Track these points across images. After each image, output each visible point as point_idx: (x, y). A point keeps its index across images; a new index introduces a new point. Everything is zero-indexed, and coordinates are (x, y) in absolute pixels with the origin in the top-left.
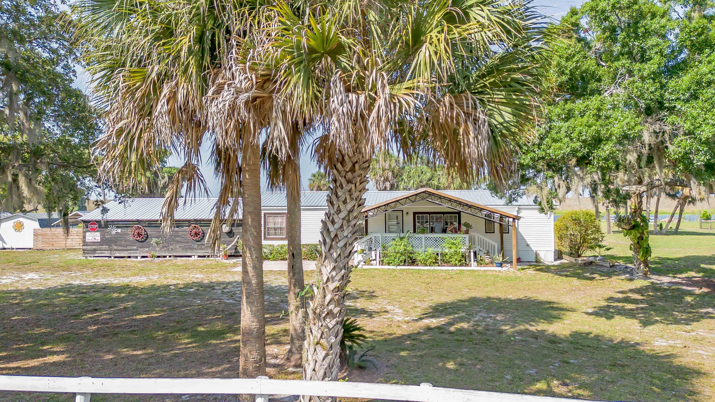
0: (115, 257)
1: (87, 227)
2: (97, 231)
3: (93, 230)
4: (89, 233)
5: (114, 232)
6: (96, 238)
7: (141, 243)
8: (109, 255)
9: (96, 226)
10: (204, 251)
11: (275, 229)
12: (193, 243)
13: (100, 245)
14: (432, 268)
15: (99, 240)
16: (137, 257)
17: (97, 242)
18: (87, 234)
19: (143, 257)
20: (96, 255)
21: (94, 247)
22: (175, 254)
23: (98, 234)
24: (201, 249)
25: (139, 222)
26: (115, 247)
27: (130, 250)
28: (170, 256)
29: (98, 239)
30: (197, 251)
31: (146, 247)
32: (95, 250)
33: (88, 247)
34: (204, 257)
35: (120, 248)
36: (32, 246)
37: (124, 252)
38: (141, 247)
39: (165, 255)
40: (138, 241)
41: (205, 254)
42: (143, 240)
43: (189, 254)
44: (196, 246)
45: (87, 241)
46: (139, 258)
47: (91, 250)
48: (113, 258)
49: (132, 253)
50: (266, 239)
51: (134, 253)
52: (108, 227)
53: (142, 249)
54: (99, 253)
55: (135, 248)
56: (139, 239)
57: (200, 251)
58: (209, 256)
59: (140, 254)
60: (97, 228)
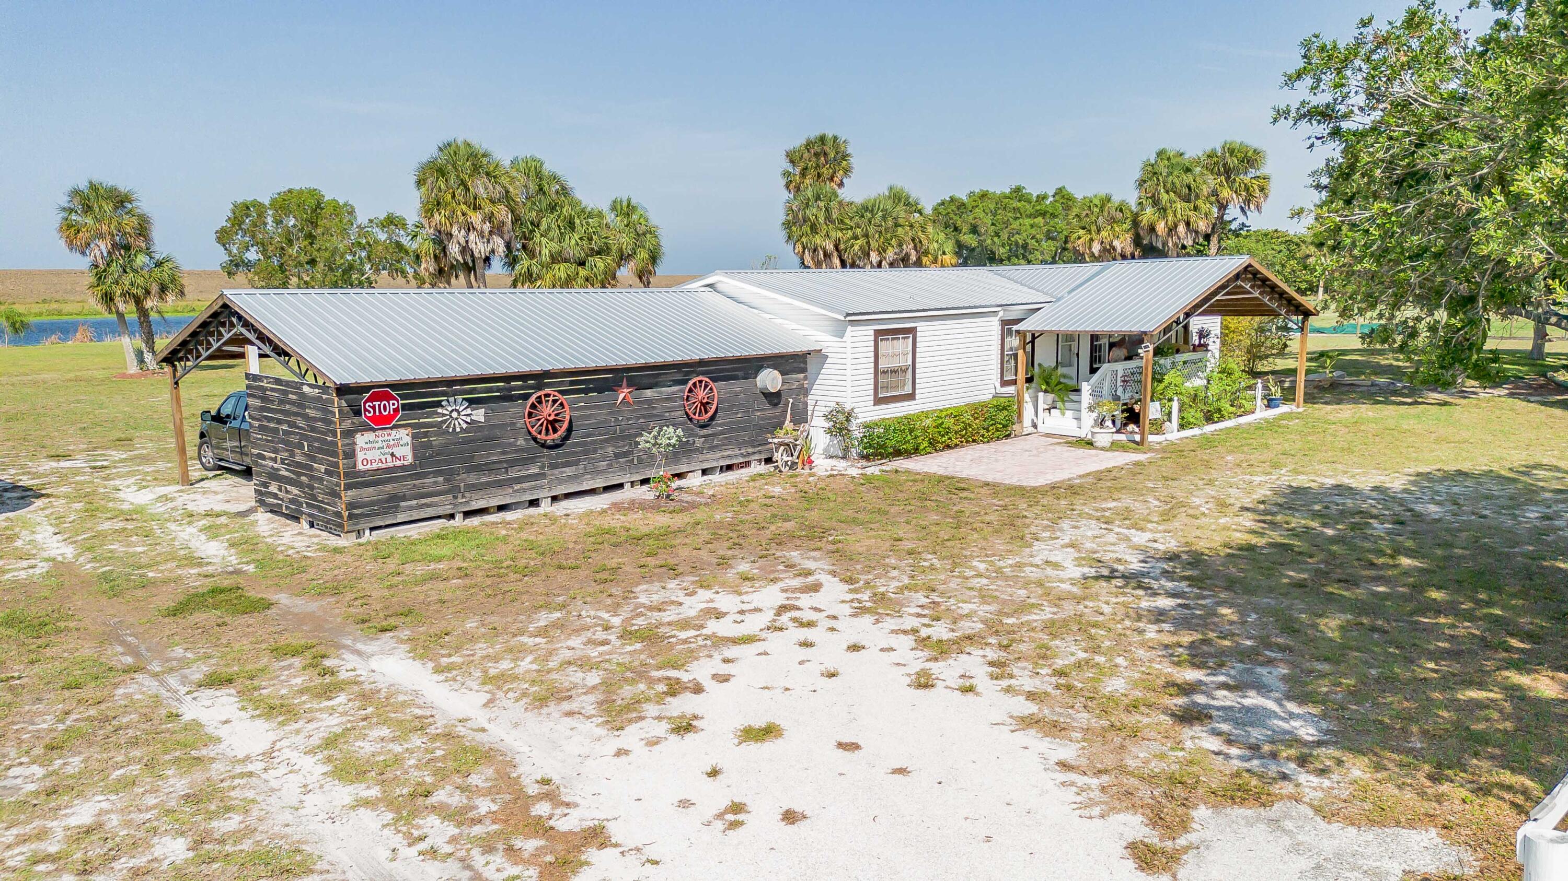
0: (467, 515)
1: (358, 413)
2: (400, 425)
3: (382, 421)
4: (369, 436)
5: (460, 424)
6: (399, 452)
7: (554, 452)
8: (448, 510)
9: (392, 405)
10: (720, 454)
11: (891, 373)
13: (411, 477)
15: (410, 460)
16: (536, 503)
17: (403, 468)
18: (361, 440)
19: (555, 498)
20: (401, 518)
21: (392, 488)
23: (404, 435)
24: (712, 448)
25: (540, 378)
26: (472, 478)
27: (519, 480)
29: (406, 454)
30: (700, 457)
31: (568, 464)
32: (393, 502)
33: (368, 494)
35: (484, 480)
37: (500, 491)
38: (553, 467)
41: (719, 463)
42: (557, 440)
44: (699, 443)
45: (360, 467)
46: (545, 504)
47: (377, 503)
48: (459, 517)
49: (525, 490)
50: (878, 401)
51: (532, 488)
52: (439, 404)
53: (556, 471)
54: (411, 508)
55: (534, 470)
56: (552, 438)
57: (709, 456)
58: (722, 469)
59: (549, 489)
60: (396, 411)
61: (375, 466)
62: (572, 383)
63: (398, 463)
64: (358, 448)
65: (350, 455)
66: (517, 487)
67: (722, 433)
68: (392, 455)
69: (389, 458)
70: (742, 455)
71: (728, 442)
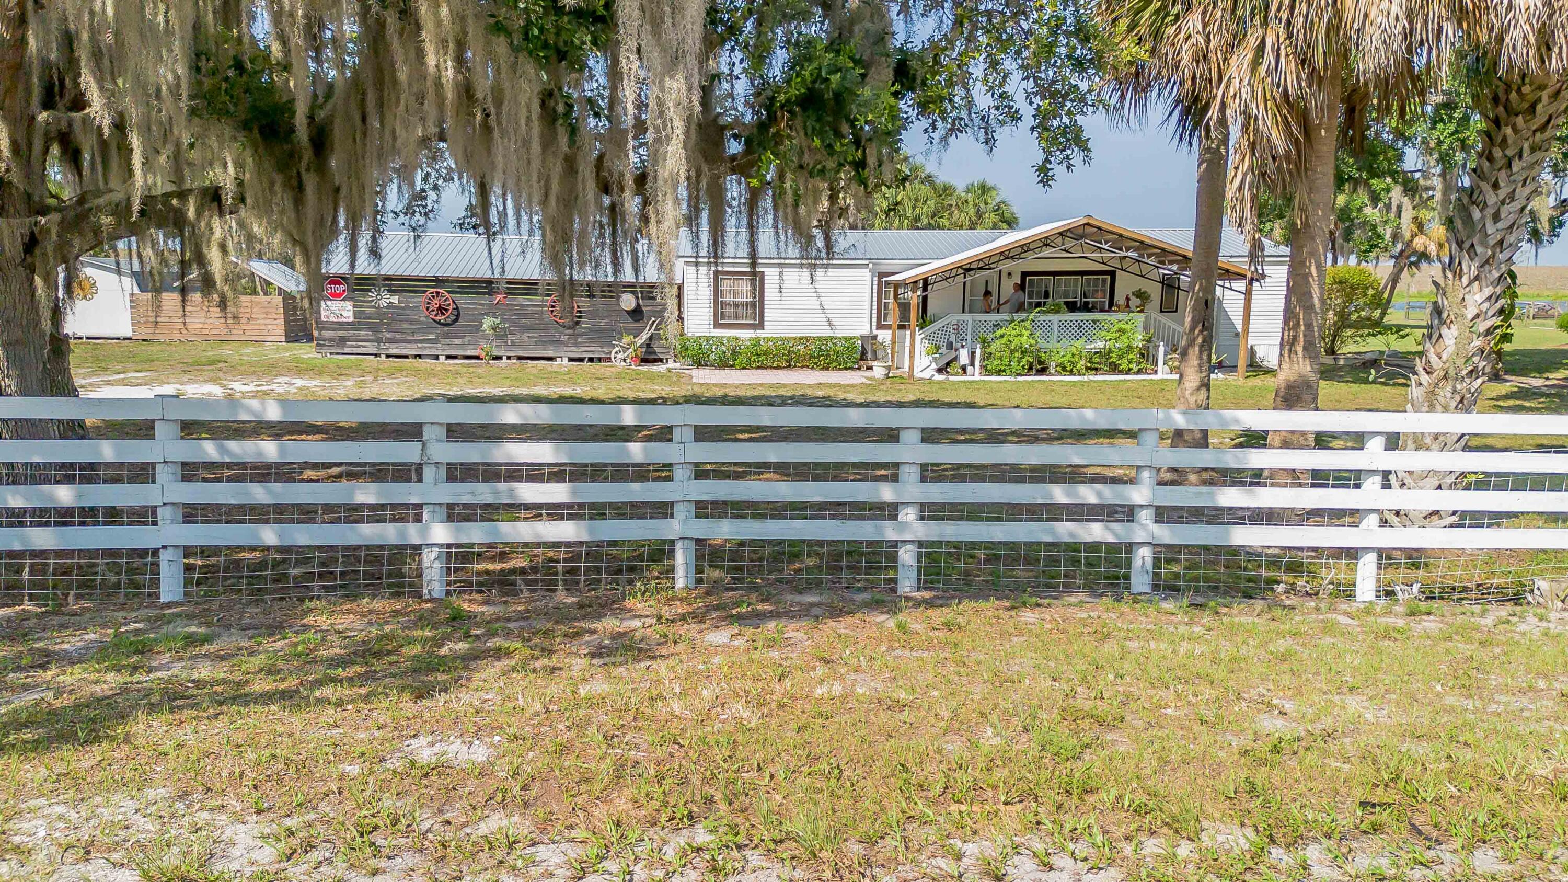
0: (388, 356)
1: (322, 289)
2: (346, 299)
3: (336, 296)
4: (329, 303)
5: (383, 303)
6: (344, 314)
7: (446, 328)
8: (375, 351)
9: (342, 288)
10: (582, 349)
11: (736, 305)
12: (556, 330)
13: (353, 329)
14: (1085, 378)
15: (351, 319)
16: (437, 358)
17: (348, 323)
18: (324, 304)
19: (449, 357)
20: (346, 350)
21: (341, 333)
22: (521, 353)
23: (348, 305)
24: (576, 344)
25: (435, 281)
26: (389, 335)
27: (421, 341)
28: (509, 358)
29: (349, 315)
30: (566, 348)
31: (457, 337)
32: (343, 341)
33: (328, 334)
34: (581, 360)
35: (398, 337)
36: (129, 333)
37: (409, 346)
38: (447, 337)
39: (499, 354)
40: (439, 323)
41: (584, 355)
42: (449, 321)
43: (550, 354)
44: (564, 338)
45: (323, 319)
46: (442, 359)
47: (334, 340)
48: (383, 357)
49: (425, 348)
50: (717, 325)
51: (431, 348)
52: (370, 291)
53: (449, 340)
54: (352, 346)
55: (432, 337)
56: (441, 318)
57: (573, 348)
58: (591, 360)
59: (443, 350)
60: (344, 291)
62: (459, 287)
65: (318, 311)
66: (421, 345)
67: (586, 334)
70: (601, 352)
71: (591, 341)
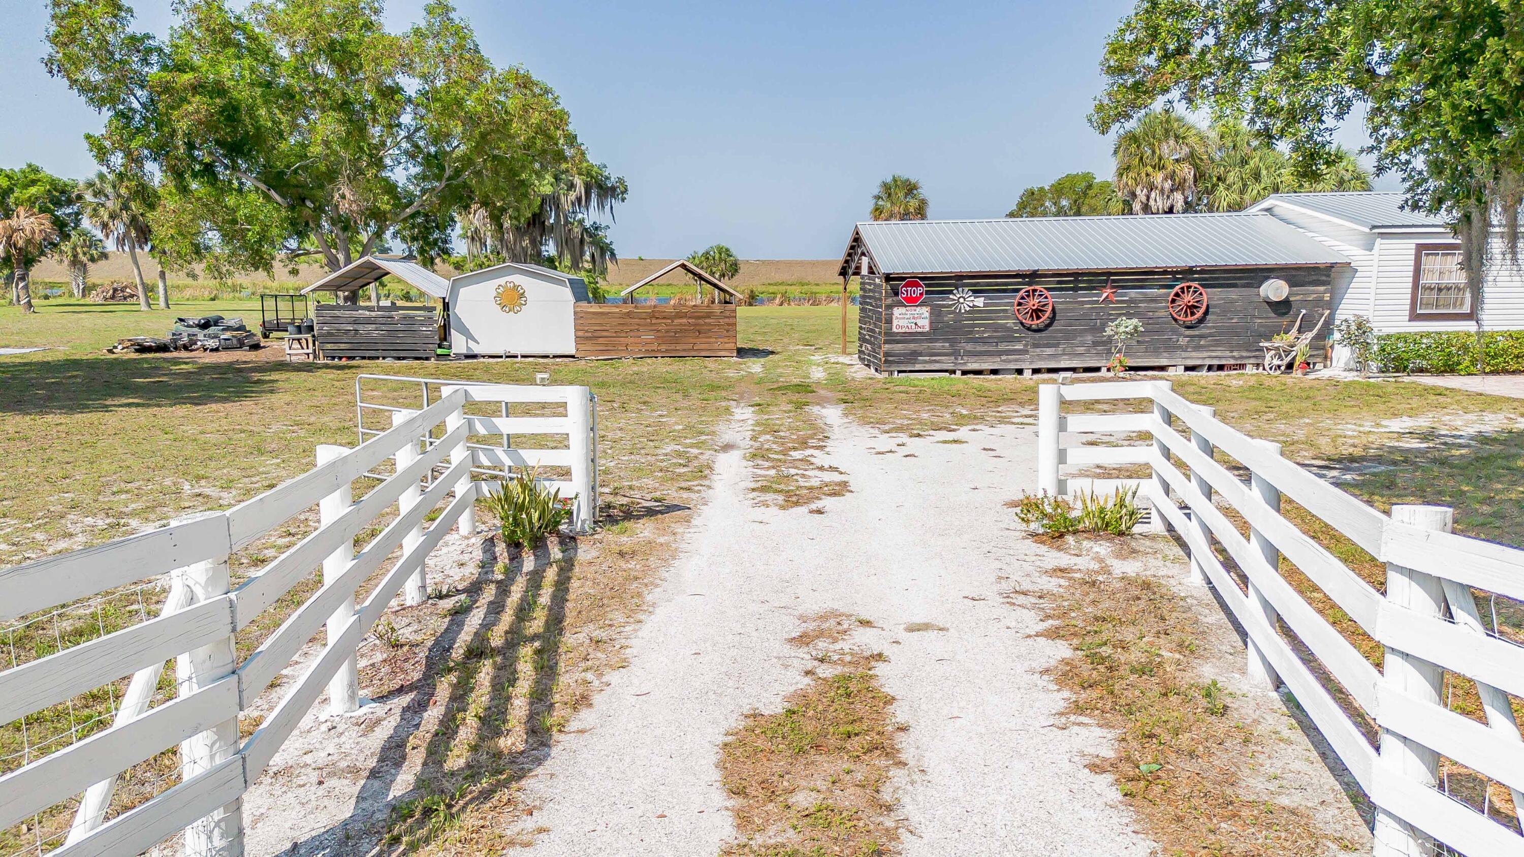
0: (964, 373)
1: (896, 294)
2: (923, 304)
3: (912, 301)
4: (902, 310)
5: (965, 307)
6: (920, 323)
7: (1037, 335)
8: (950, 367)
9: (919, 290)
10: (1205, 354)
12: (1174, 331)
13: (927, 340)
15: (927, 329)
16: (1020, 372)
17: (922, 334)
18: (897, 312)
19: (1036, 371)
20: (918, 367)
21: (912, 346)
23: (925, 311)
24: (1198, 348)
25: (1033, 276)
26: (969, 347)
27: (1006, 353)
29: (925, 324)
30: (1184, 354)
31: (1048, 346)
32: (913, 356)
33: (898, 348)
34: (1199, 368)
35: (978, 349)
36: (572, 351)
37: (990, 359)
38: (1036, 346)
39: (1098, 365)
40: (1031, 329)
41: (1205, 362)
42: (1041, 326)
43: (1163, 362)
44: (1183, 341)
45: (894, 330)
46: (1027, 374)
47: (904, 355)
48: (959, 373)
49: (1010, 361)
50: (1415, 317)
51: (1016, 360)
52: (951, 292)
53: (1038, 350)
54: (926, 362)
55: (1019, 347)
56: (1035, 323)
57: (1194, 354)
58: (1210, 368)
59: (1031, 363)
60: (921, 294)
61: (903, 330)
62: (1059, 282)
63: (919, 330)
64: (894, 317)
65: (889, 321)
66: (1004, 358)
67: (1211, 335)
68: (916, 324)
69: (914, 325)
70: (1233, 357)
71: (1217, 344)
